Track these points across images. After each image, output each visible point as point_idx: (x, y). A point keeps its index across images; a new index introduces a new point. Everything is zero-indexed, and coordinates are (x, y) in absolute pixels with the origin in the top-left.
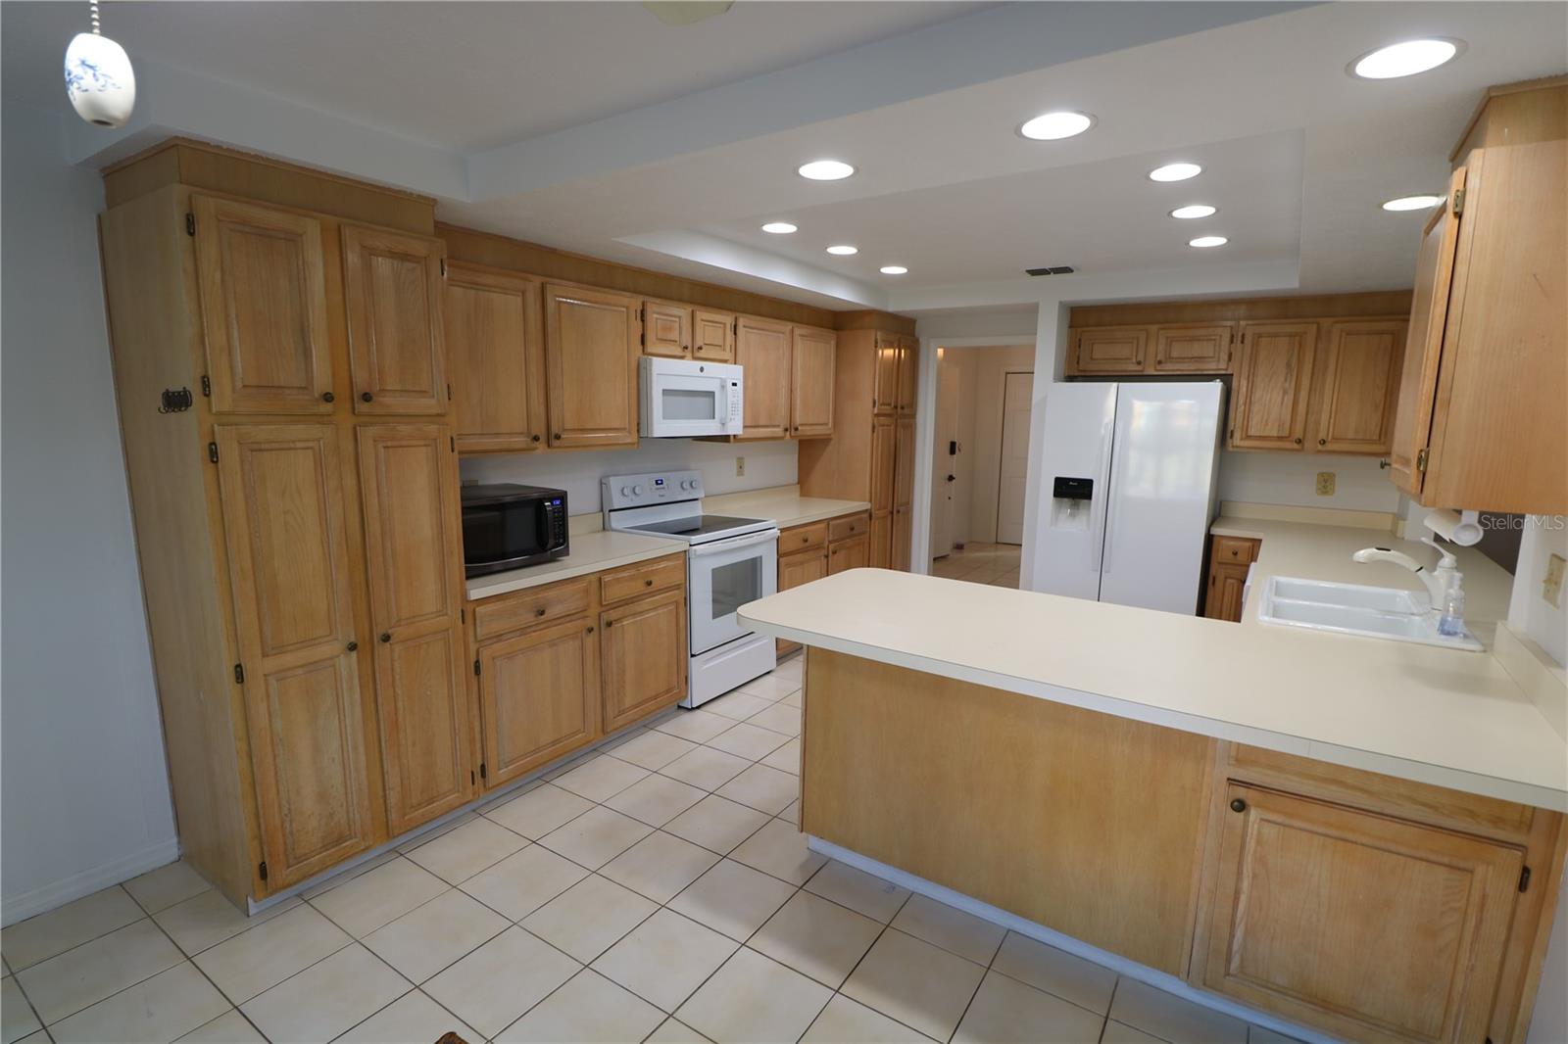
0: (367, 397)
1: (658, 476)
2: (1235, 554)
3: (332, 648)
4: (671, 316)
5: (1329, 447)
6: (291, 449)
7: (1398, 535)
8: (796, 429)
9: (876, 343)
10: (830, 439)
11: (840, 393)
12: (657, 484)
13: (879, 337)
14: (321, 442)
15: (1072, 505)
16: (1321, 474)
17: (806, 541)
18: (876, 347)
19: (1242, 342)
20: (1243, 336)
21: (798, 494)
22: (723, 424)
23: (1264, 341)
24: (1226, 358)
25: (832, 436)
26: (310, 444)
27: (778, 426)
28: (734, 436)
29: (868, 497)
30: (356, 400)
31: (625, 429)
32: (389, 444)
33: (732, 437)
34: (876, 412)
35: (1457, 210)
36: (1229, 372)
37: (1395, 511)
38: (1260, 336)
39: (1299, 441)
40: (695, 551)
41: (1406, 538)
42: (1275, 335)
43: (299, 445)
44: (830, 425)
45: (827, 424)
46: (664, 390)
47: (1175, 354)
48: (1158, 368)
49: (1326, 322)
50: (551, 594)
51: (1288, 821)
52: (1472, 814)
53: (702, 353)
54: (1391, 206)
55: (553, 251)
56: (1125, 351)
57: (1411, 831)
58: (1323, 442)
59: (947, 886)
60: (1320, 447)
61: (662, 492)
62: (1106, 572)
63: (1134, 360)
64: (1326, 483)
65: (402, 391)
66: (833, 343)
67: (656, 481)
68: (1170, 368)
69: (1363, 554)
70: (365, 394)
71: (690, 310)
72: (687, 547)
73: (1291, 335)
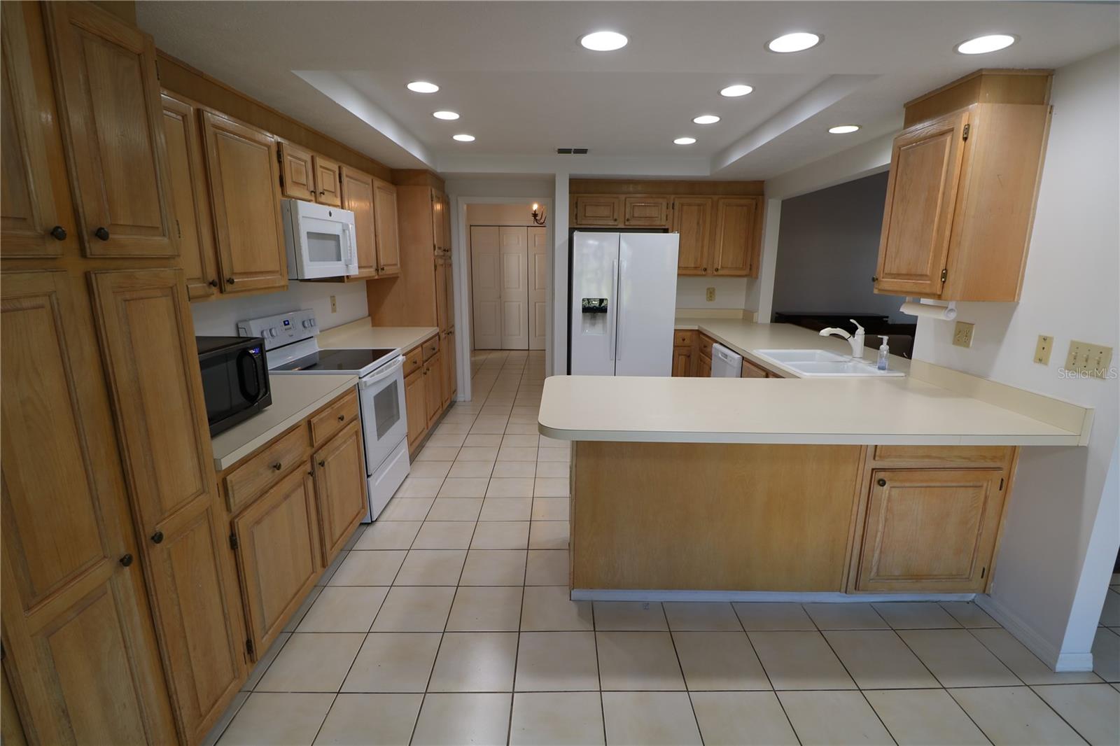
0: (101, 235)
1: (285, 317)
2: (684, 340)
3: (103, 571)
4: (299, 159)
5: (720, 272)
6: (18, 310)
7: (754, 321)
8: (383, 269)
9: (432, 198)
10: (398, 277)
11: (405, 239)
12: (285, 325)
13: (433, 193)
14: (54, 297)
15: (591, 318)
16: (708, 289)
17: (415, 363)
18: (432, 201)
19: (673, 208)
20: (673, 204)
21: (371, 325)
22: (347, 265)
23: (685, 208)
24: (665, 218)
25: (399, 275)
26: (39, 301)
27: (371, 267)
28: (347, 276)
29: (436, 325)
30: (86, 237)
31: (277, 272)
32: (128, 296)
33: (345, 278)
34: (436, 254)
35: (965, 136)
36: (667, 227)
37: (744, 308)
38: (682, 205)
39: (705, 270)
40: (365, 382)
41: (759, 322)
42: (690, 205)
43: (26, 303)
44: (399, 265)
45: (396, 265)
46: (308, 233)
47: (636, 215)
48: (627, 223)
49: (715, 198)
50: (279, 447)
51: (903, 485)
52: (984, 458)
53: (323, 199)
54: (834, 131)
55: (199, 75)
56: (604, 211)
57: (959, 474)
58: (717, 270)
59: (703, 589)
60: (715, 273)
61: (290, 332)
62: (619, 360)
63: (611, 218)
64: (711, 294)
65: (133, 226)
66: (395, 195)
67: (284, 322)
68: (634, 223)
69: (826, 332)
70: (100, 229)
71: (311, 154)
72: (356, 380)
73: (699, 205)
